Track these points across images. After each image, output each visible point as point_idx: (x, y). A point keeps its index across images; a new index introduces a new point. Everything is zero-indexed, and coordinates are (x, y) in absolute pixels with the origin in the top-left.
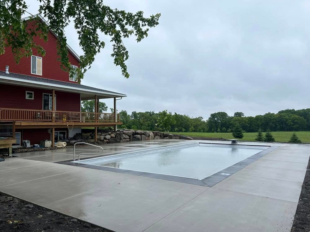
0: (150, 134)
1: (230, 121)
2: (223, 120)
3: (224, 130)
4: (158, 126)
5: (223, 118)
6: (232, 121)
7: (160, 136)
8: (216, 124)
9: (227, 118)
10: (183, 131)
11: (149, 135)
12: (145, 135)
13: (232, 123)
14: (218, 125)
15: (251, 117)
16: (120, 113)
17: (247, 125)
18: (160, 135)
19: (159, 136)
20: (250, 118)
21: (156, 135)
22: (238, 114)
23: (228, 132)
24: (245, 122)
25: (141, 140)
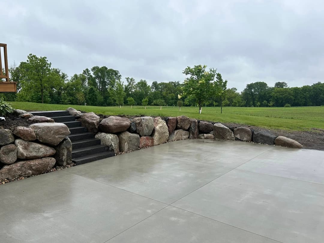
0: (157, 127)
1: (270, 93)
2: (261, 92)
3: (265, 103)
4: (183, 99)
5: (261, 89)
6: (273, 93)
7: (188, 130)
8: (253, 96)
9: (267, 89)
10: (215, 105)
11: (154, 131)
12: (135, 132)
13: (272, 95)
14: (256, 97)
15: (297, 87)
16: (139, 83)
17: (292, 97)
18: (187, 127)
19: (184, 130)
20: (296, 90)
21: (177, 128)
22: (280, 85)
23: (270, 106)
24: (290, 94)
25: (121, 150)
